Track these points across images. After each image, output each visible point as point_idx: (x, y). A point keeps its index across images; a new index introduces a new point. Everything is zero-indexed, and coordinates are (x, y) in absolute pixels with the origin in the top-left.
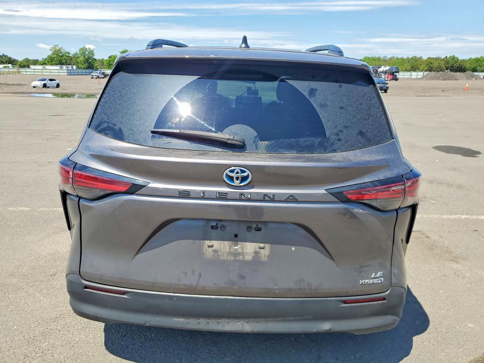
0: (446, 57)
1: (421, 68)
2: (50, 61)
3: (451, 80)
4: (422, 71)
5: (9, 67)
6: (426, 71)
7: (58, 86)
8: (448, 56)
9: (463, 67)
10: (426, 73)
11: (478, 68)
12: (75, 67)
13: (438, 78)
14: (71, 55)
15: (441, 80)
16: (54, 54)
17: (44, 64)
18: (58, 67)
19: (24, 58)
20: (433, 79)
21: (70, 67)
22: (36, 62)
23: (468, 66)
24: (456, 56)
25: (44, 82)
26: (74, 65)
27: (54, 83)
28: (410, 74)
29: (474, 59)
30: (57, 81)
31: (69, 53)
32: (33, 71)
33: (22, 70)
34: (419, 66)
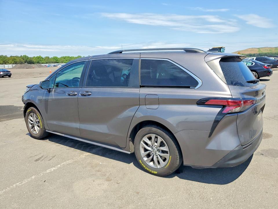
0: (21, 56)
1: (10, 62)
3: (31, 68)
4: (11, 64)
6: (13, 64)
8: (22, 55)
9: (32, 62)
10: (14, 65)
11: (40, 62)
13: (23, 68)
15: (25, 68)
20: (20, 68)
23: (34, 61)
24: (27, 55)
28: (3, 66)
29: (37, 57)
34: (8, 61)
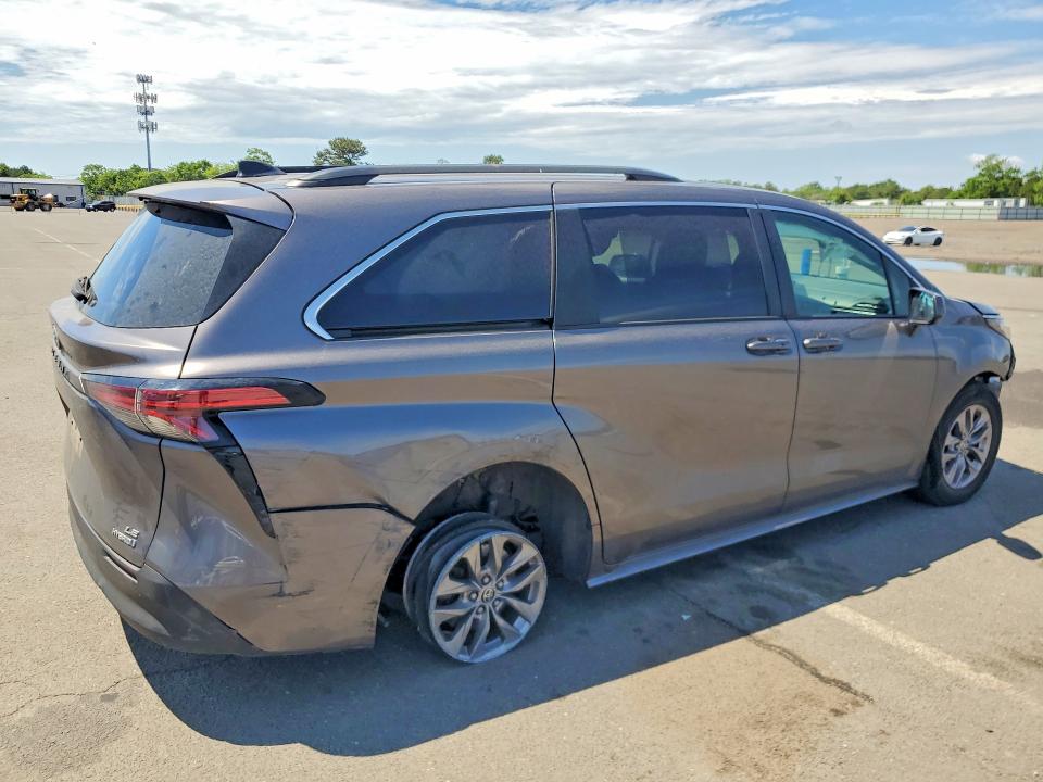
2: (972, 190)
5: (881, 204)
7: (938, 242)
12: (1023, 202)
14: (1020, 176)
16: (983, 175)
17: (960, 196)
18: (980, 203)
19: (925, 185)
21: (1010, 202)
22: (944, 194)
25: (908, 234)
26: (1023, 196)
27: (932, 236)
30: (938, 233)
31: (1018, 171)
32: (926, 211)
33: (907, 210)
